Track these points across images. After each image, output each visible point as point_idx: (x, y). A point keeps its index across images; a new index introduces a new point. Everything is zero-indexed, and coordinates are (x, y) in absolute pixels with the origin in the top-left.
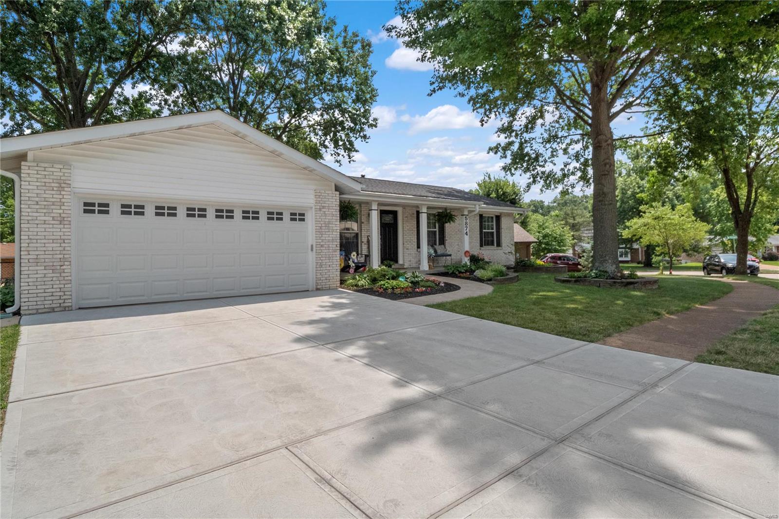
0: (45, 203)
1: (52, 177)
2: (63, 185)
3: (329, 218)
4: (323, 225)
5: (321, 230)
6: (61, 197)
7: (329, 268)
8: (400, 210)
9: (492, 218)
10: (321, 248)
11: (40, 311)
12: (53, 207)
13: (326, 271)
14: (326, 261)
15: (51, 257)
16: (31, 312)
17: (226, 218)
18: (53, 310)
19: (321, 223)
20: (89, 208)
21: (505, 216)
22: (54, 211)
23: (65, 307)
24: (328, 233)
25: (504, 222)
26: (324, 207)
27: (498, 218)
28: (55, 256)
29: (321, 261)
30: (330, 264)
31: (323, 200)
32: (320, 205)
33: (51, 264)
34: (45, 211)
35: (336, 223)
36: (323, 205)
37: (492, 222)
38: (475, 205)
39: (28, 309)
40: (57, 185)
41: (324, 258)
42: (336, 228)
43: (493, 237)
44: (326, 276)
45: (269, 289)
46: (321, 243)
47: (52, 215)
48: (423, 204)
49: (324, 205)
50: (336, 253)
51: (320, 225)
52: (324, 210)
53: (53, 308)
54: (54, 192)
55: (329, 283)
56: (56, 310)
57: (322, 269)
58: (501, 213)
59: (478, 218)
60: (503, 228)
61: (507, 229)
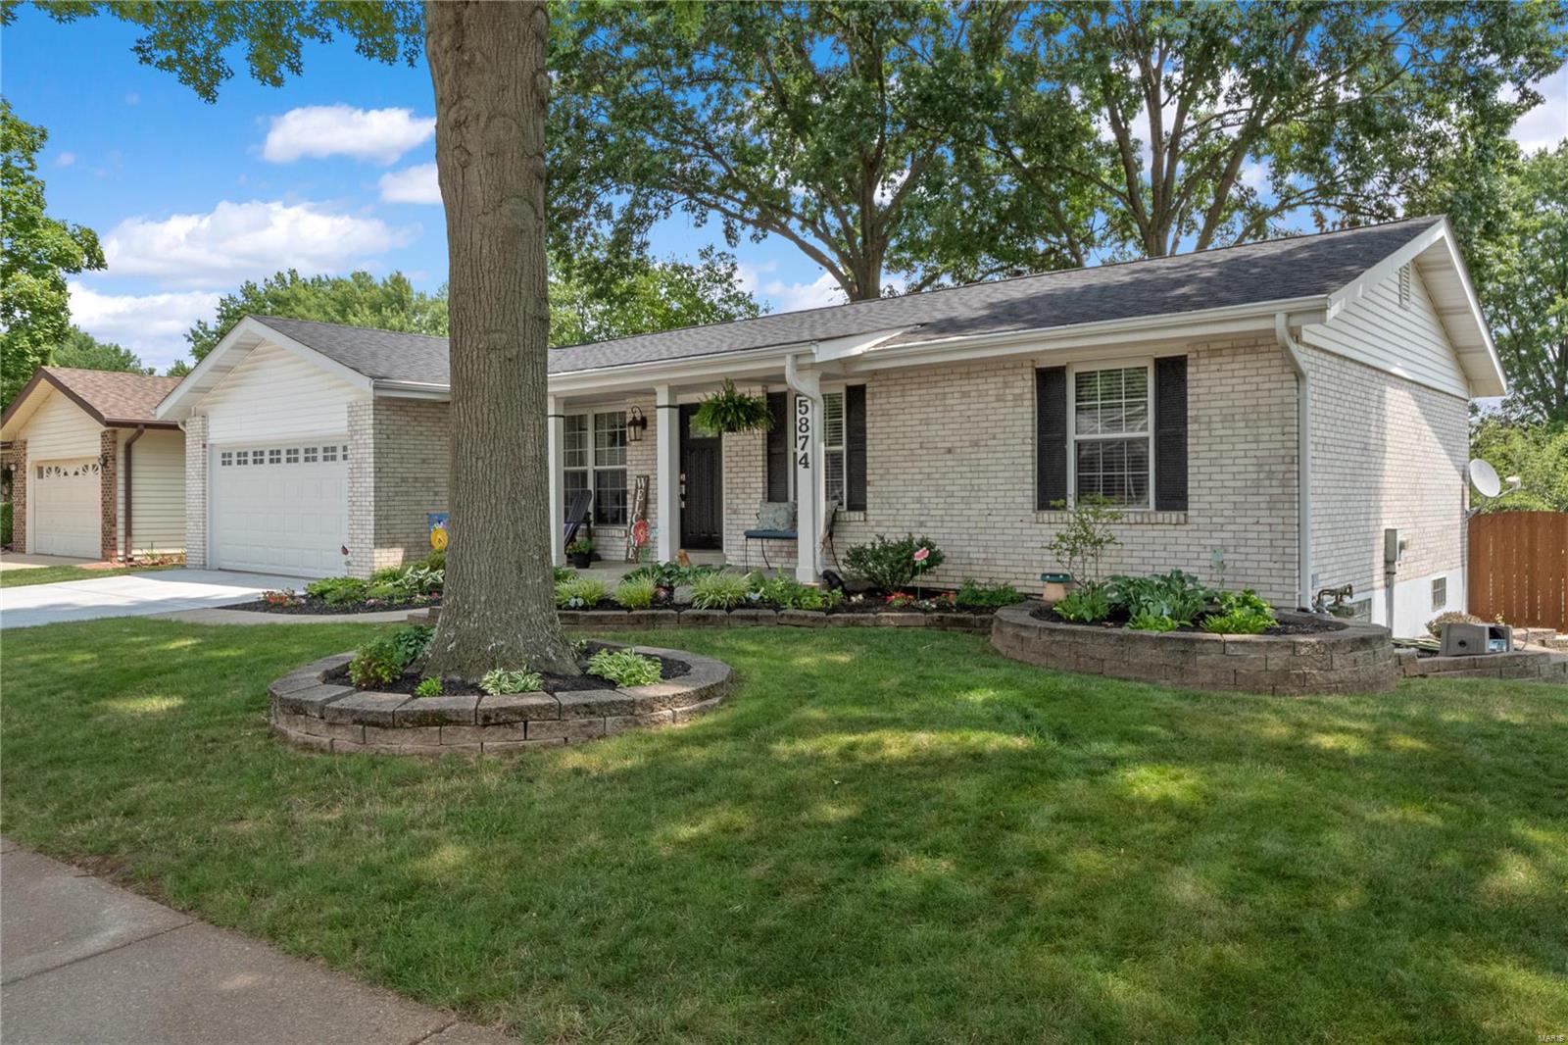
3: (362, 450)
4: (354, 465)
5: (351, 475)
7: (362, 545)
9: (1142, 373)
10: (353, 508)
13: (358, 550)
14: (358, 531)
15: (195, 512)
19: (353, 461)
21: (1214, 353)
23: (201, 565)
24: (361, 480)
25: (1203, 386)
26: (356, 433)
27: (1171, 371)
29: (352, 532)
30: (363, 536)
31: (355, 418)
32: (351, 428)
33: (196, 520)
35: (370, 460)
37: (1142, 393)
41: (356, 527)
43: (1142, 465)
44: (358, 559)
46: (353, 499)
49: (356, 428)
50: (369, 517)
52: (356, 437)
57: (353, 545)
58: (1194, 341)
59: (1025, 387)
60: (1196, 420)
61: (1228, 419)
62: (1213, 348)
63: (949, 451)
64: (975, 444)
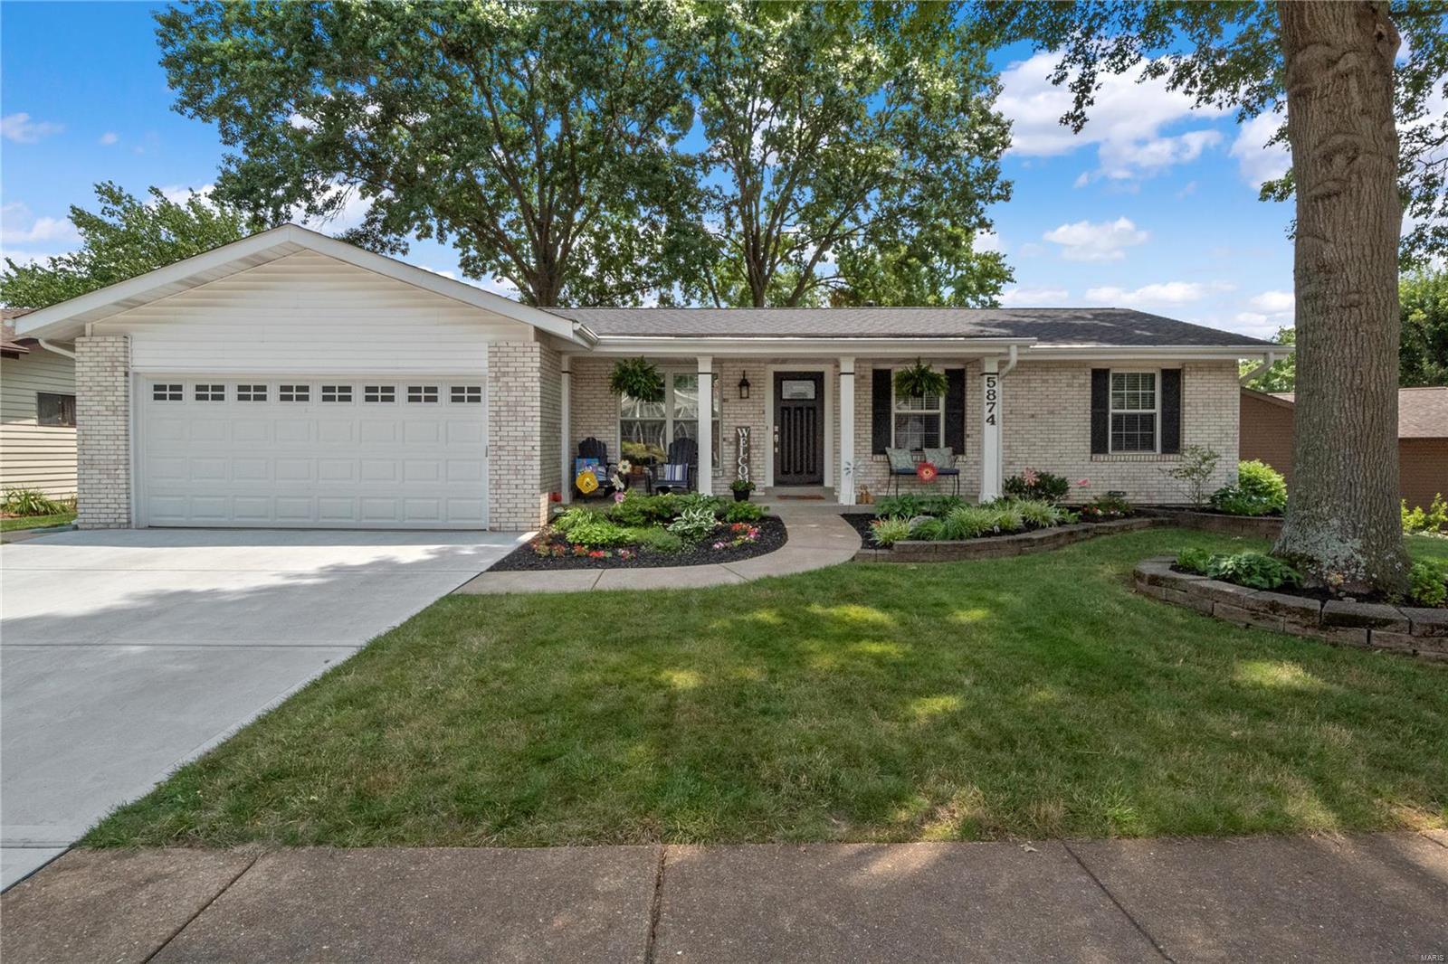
0: (99, 389)
1: (104, 354)
2: (117, 364)
3: (517, 394)
4: (502, 409)
5: (498, 419)
6: (114, 379)
7: (516, 491)
8: (828, 369)
9: (1152, 376)
10: (499, 453)
11: (96, 526)
12: (106, 393)
13: (509, 496)
14: (508, 477)
15: (104, 457)
16: (87, 526)
17: (339, 400)
18: (107, 527)
19: (499, 404)
20: (160, 392)
21: (1199, 369)
22: (108, 398)
23: (120, 524)
24: (515, 424)
25: (1193, 388)
26: (505, 374)
27: (1173, 378)
28: (109, 457)
29: (497, 477)
30: (517, 482)
31: (502, 360)
32: (496, 369)
33: (105, 467)
34: (98, 399)
35: (534, 404)
36: (502, 370)
37: (1153, 388)
38: (1008, 347)
39: (84, 523)
40: (110, 364)
41: (506, 472)
42: (533, 414)
43: (1152, 428)
44: (509, 505)
45: (411, 521)
46: (499, 444)
47: (106, 403)
48: (845, 355)
49: (507, 369)
50: (531, 463)
51: (497, 409)
52: (505, 379)
53: (108, 524)
54: (107, 374)
55: (516, 520)
56: (111, 526)
57: (499, 491)
58: (1184, 363)
59: (1086, 379)
60: (1189, 404)
61: (1206, 405)
62: (1200, 367)
63: (1033, 416)
64: (1052, 412)
